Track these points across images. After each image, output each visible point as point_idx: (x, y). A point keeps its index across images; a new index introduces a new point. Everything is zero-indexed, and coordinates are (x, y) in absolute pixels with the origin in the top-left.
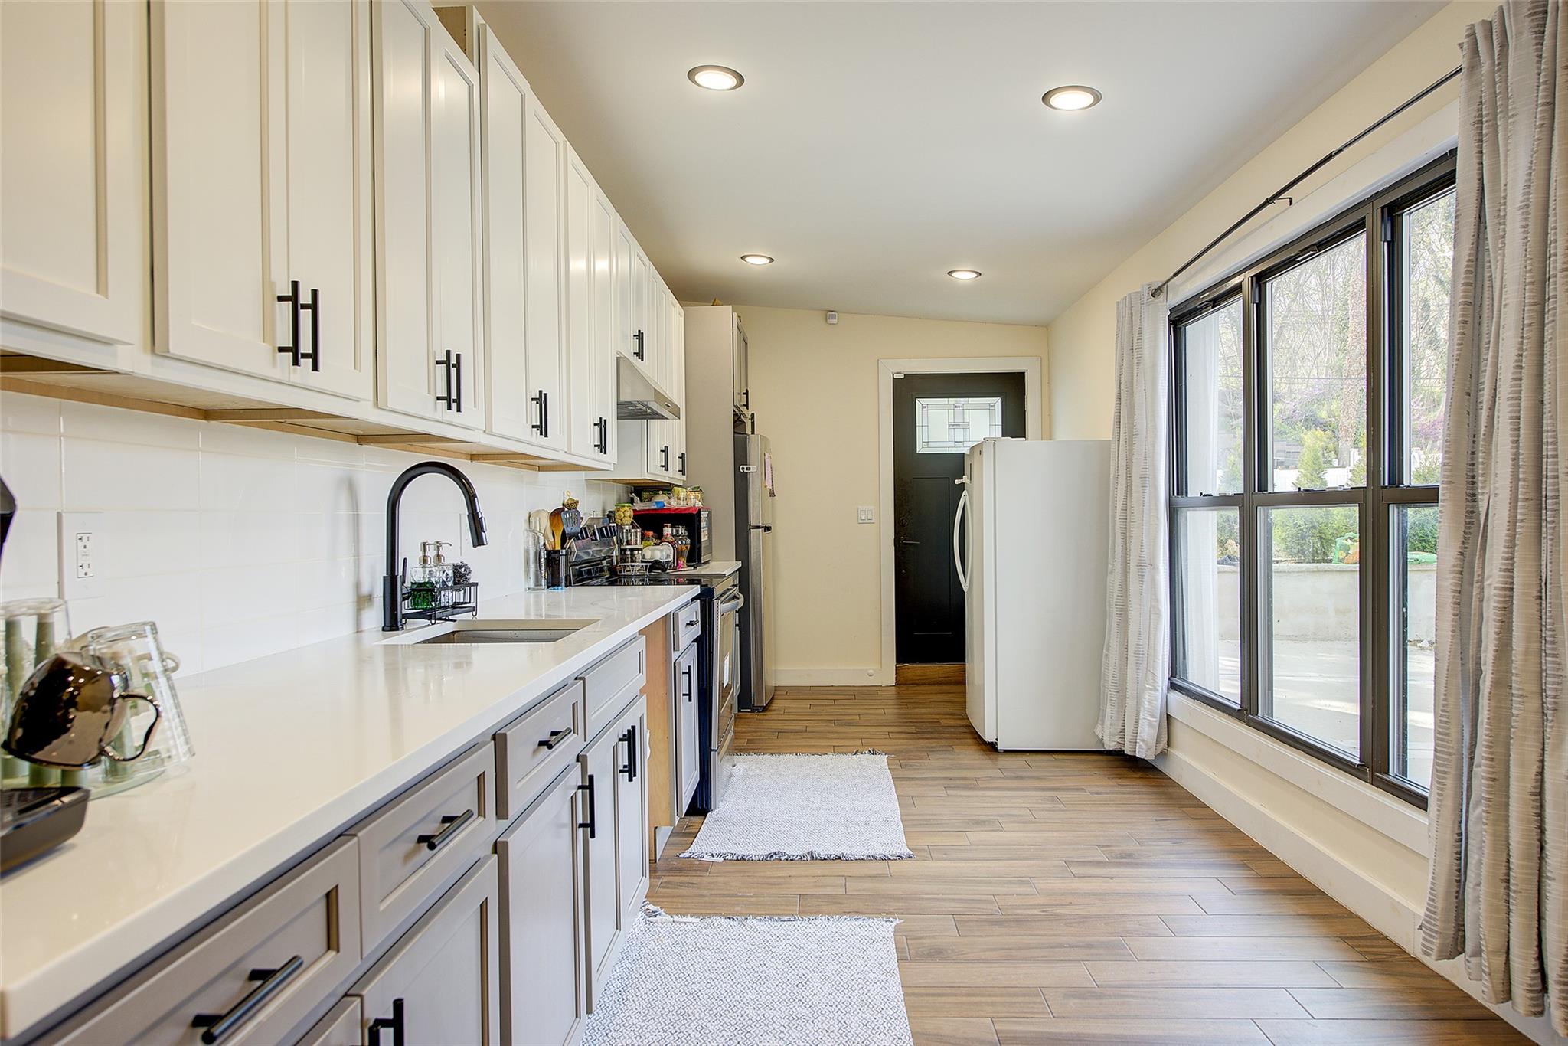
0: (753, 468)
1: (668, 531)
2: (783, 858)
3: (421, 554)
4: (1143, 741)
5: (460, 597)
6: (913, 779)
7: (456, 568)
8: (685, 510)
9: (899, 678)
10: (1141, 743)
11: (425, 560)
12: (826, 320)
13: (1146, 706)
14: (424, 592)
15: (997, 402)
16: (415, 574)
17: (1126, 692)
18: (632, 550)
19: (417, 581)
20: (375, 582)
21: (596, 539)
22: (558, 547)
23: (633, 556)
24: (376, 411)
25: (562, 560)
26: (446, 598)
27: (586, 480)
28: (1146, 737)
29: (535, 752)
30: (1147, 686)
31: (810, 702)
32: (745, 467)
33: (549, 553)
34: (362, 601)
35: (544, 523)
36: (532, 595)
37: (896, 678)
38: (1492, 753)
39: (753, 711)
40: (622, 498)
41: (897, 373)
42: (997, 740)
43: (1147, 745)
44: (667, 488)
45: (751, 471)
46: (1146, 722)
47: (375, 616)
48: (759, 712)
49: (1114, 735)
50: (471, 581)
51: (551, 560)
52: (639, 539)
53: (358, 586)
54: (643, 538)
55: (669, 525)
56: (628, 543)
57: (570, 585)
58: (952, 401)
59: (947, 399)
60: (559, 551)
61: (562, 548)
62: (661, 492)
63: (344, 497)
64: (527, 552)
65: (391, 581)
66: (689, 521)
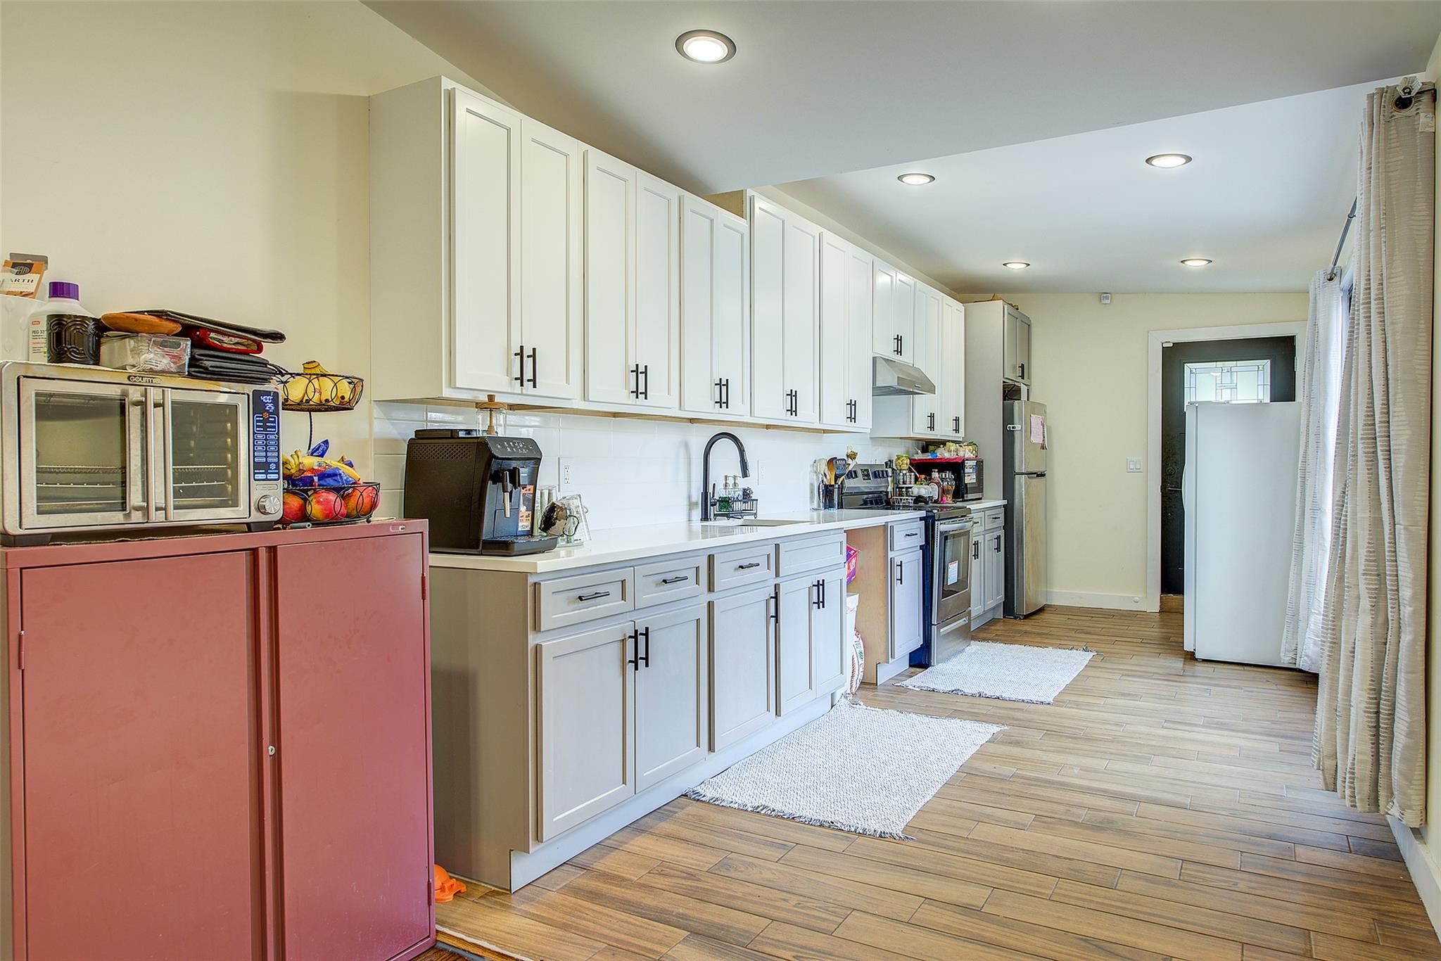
0: (1018, 427)
1: (935, 475)
2: (960, 693)
3: (724, 482)
4: (1307, 656)
5: (748, 506)
6: (1100, 667)
7: (745, 490)
8: (953, 459)
9: (1163, 606)
10: (1306, 658)
11: (726, 485)
12: (1101, 301)
13: (1312, 627)
14: (725, 502)
15: (1267, 363)
16: (721, 493)
17: (1299, 615)
18: (907, 488)
19: (722, 496)
20: (697, 496)
21: (870, 479)
22: (833, 483)
23: (907, 492)
24: (680, 412)
25: (836, 490)
26: (738, 506)
27: (870, 438)
28: (1310, 653)
29: (736, 569)
30: (1313, 611)
31: (1068, 617)
32: (1011, 426)
33: (826, 486)
34: (691, 505)
35: (823, 467)
36: (815, 513)
37: (1161, 606)
38: (1334, 625)
39: (1015, 618)
40: (910, 450)
41: (1167, 342)
42: (1195, 650)
43: (1311, 660)
44: (942, 443)
45: (1016, 429)
46: (1312, 641)
47: (697, 513)
48: (1020, 619)
49: (1289, 652)
50: (753, 498)
51: (828, 491)
52: (913, 480)
53: (689, 497)
54: (916, 479)
55: (936, 470)
56: (904, 483)
57: (842, 508)
58: (1219, 364)
59: (1215, 363)
60: (833, 486)
61: (836, 483)
62: (942, 446)
63: (682, 451)
64: (812, 485)
65: (705, 494)
66: (956, 467)
